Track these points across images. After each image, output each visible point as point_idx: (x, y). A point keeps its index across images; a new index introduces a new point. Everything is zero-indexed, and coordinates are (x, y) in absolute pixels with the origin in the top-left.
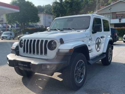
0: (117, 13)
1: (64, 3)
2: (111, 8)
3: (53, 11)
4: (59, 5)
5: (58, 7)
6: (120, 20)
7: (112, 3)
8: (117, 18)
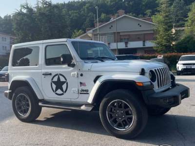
0: (121, 34)
1: (37, 15)
2: (112, 26)
3: (17, 28)
4: (27, 18)
5: (25, 21)
6: (126, 43)
7: (112, 19)
8: (121, 41)
